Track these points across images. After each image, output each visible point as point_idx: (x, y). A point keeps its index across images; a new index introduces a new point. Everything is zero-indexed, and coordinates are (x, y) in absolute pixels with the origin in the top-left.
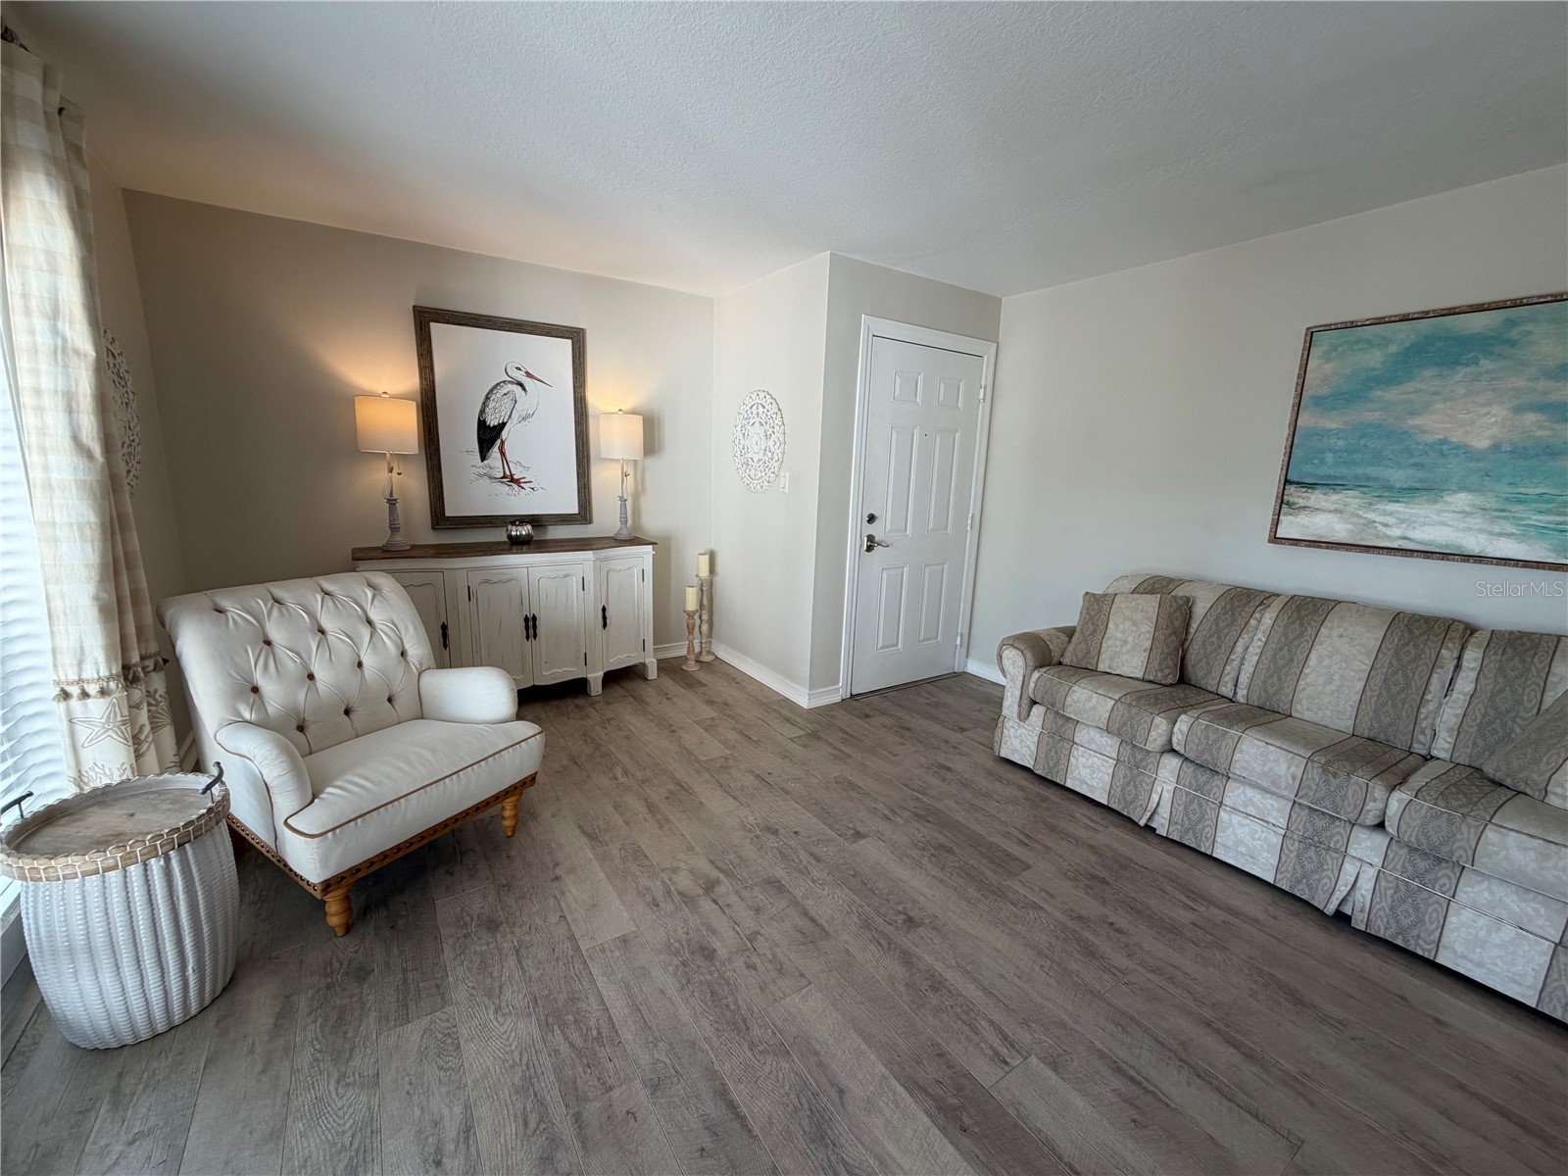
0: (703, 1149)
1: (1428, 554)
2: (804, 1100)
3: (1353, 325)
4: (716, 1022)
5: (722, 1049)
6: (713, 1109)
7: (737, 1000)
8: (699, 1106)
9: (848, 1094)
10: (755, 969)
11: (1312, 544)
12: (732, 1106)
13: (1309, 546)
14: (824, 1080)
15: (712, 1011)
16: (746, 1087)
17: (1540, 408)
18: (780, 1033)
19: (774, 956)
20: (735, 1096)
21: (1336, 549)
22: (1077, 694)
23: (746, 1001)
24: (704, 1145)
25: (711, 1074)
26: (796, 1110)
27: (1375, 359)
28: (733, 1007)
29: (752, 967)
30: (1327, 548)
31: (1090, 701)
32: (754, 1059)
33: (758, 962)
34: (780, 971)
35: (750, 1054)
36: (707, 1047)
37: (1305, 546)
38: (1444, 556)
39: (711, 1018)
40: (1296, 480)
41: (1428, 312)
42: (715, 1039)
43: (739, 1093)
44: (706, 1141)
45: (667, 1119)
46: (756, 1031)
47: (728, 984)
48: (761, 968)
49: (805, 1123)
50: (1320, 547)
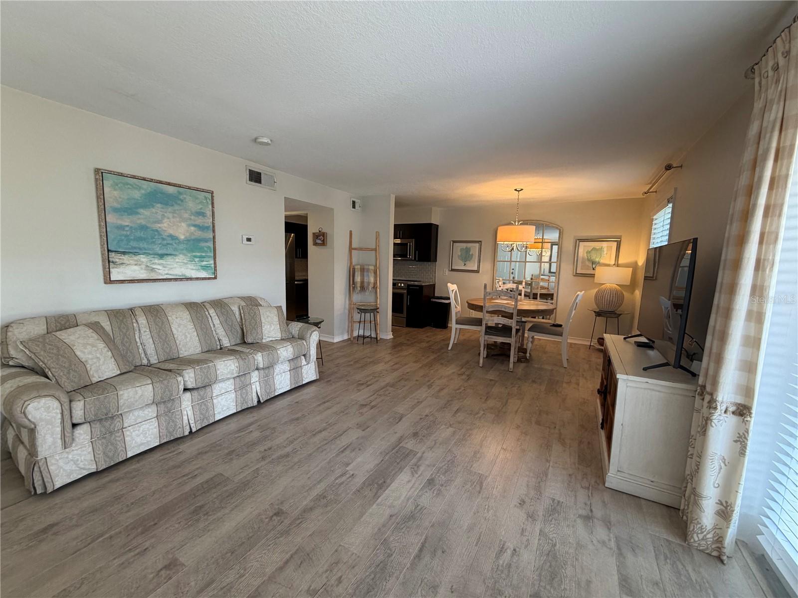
0: (443, 552)
1: (176, 280)
2: (402, 526)
3: (121, 175)
4: (386, 579)
5: (398, 568)
6: (427, 558)
7: (367, 576)
8: (429, 563)
9: (391, 514)
10: (341, 577)
11: (131, 282)
12: (421, 550)
13: (130, 283)
14: (390, 523)
15: (381, 585)
16: (410, 549)
17: (195, 226)
18: (376, 547)
19: (327, 571)
20: (416, 551)
21: (143, 282)
22: (126, 395)
23: (366, 571)
24: (441, 552)
25: (413, 566)
26: (408, 527)
27: (137, 194)
28: (372, 576)
29: (340, 580)
30: (138, 282)
31: (137, 393)
32: (396, 552)
33: (334, 578)
34: (337, 563)
35: (394, 555)
36: (402, 576)
37: (128, 283)
38: (181, 279)
39: (385, 583)
40: (114, 250)
41: (152, 180)
42: (395, 575)
43: (414, 551)
44: (439, 552)
45: (442, 573)
46: (381, 557)
47: (357, 587)
48: (339, 574)
49: (410, 523)
50: (135, 282)
